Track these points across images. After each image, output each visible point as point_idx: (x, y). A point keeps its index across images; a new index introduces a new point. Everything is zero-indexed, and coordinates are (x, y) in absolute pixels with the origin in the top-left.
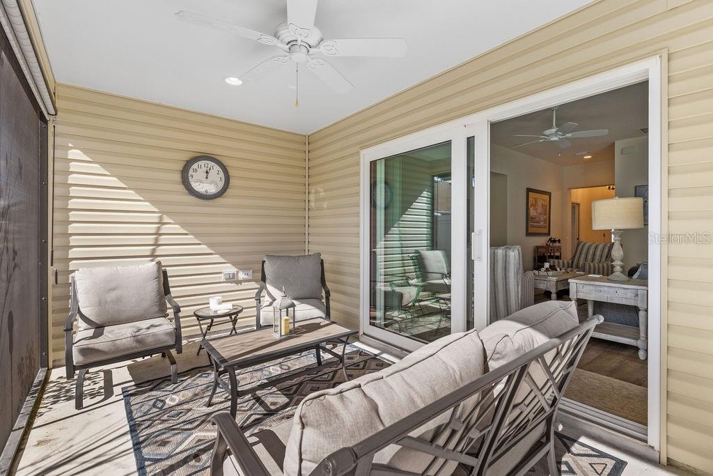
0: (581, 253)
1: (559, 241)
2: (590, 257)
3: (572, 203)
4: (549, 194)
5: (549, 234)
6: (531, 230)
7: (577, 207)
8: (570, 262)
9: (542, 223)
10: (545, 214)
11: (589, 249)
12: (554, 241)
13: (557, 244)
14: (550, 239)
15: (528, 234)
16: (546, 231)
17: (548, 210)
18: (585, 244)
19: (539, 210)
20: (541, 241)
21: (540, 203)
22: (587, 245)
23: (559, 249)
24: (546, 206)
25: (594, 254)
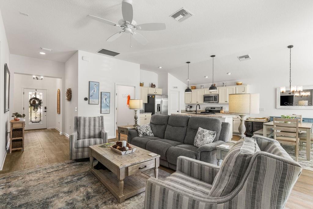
4: (10, 74)
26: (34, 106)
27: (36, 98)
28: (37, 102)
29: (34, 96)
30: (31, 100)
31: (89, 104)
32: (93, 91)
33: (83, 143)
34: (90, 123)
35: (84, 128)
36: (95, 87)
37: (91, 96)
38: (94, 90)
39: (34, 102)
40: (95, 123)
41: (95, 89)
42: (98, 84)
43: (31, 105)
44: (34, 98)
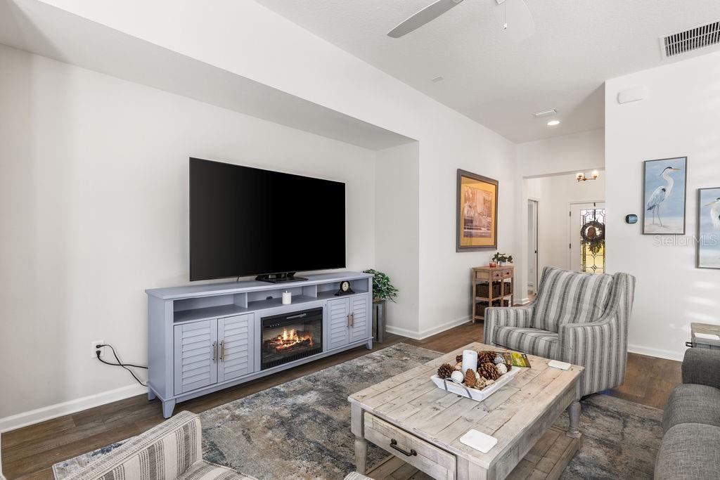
0: (550, 295)
1: (510, 259)
2: (570, 304)
3: (530, 200)
4: (495, 183)
5: (495, 247)
6: (464, 242)
7: (534, 205)
8: (530, 310)
9: (484, 230)
10: (489, 215)
11: (567, 285)
12: (503, 259)
13: (507, 264)
14: (496, 256)
15: (460, 248)
16: (490, 242)
17: (493, 208)
18: (558, 275)
19: (480, 208)
20: (481, 259)
21: (480, 198)
22: (565, 276)
23: (509, 272)
24: (491, 201)
25: (579, 299)
26: (592, 241)
27: (595, 224)
28: (598, 233)
29: (589, 219)
30: (585, 227)
31: (643, 233)
32: (658, 191)
33: (534, 345)
34: (566, 288)
35: (548, 302)
36: (670, 175)
37: (650, 209)
38: (663, 187)
39: (592, 232)
40: (580, 293)
41: (666, 183)
42: (681, 166)
43: (585, 239)
44: (590, 223)
